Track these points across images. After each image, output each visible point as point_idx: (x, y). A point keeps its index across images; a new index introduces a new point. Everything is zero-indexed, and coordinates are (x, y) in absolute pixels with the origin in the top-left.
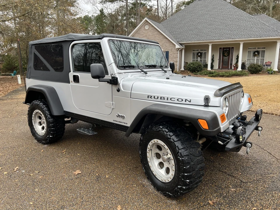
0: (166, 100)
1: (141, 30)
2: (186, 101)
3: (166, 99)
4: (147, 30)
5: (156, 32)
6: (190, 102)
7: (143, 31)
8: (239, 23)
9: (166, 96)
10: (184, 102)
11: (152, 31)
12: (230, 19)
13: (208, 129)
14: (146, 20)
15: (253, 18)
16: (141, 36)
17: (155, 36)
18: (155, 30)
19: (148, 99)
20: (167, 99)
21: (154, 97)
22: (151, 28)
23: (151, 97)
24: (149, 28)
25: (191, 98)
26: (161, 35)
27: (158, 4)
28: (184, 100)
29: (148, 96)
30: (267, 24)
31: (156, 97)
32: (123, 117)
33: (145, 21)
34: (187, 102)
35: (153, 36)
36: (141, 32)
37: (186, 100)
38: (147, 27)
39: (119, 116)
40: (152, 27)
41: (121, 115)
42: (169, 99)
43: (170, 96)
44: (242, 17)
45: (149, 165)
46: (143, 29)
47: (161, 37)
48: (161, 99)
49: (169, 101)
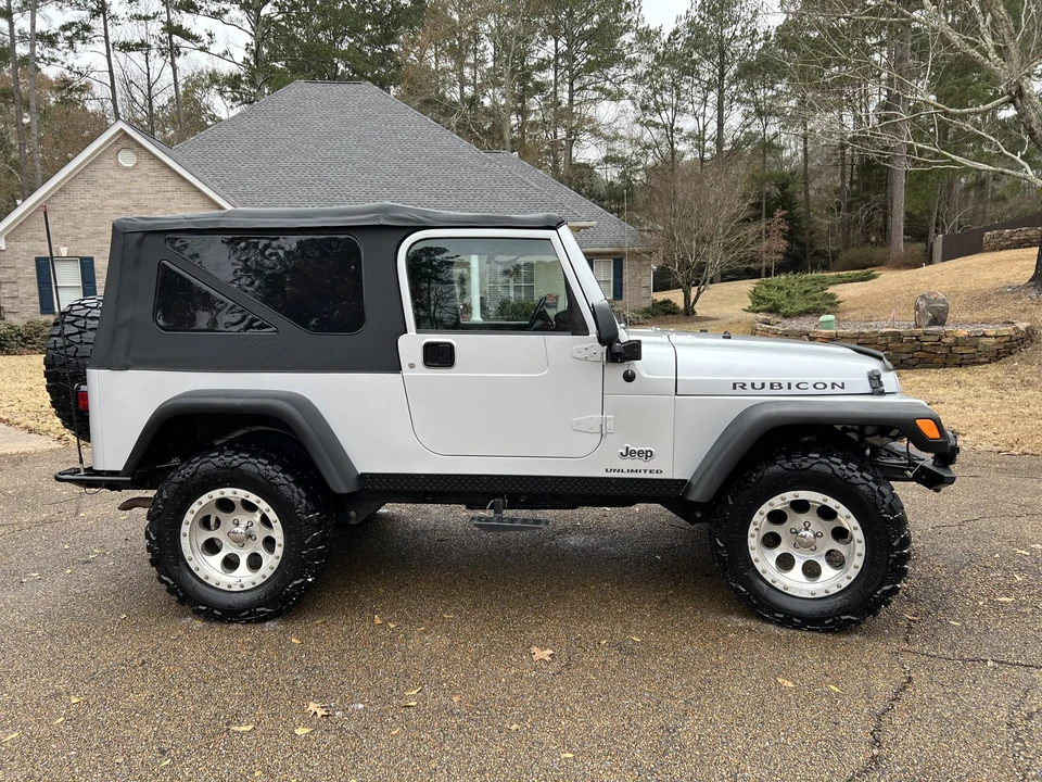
0: (785, 391)
1: (100, 166)
2: (833, 388)
3: (785, 386)
4: (127, 168)
5: (172, 183)
6: (843, 388)
7: (111, 173)
8: (454, 172)
9: (784, 380)
10: (829, 390)
11: (154, 174)
12: (424, 157)
13: (938, 436)
14: (121, 130)
15: (491, 162)
16: (100, 194)
17: (169, 195)
18: (165, 172)
19: (735, 392)
20: (789, 388)
21: (753, 385)
22: (147, 165)
23: (745, 385)
24: (137, 164)
25: (843, 380)
26: (192, 195)
27: (110, 65)
28: (829, 386)
29: (735, 385)
30: (533, 184)
31: (758, 385)
32: (648, 455)
33: (118, 133)
34: (837, 390)
35: (159, 196)
36: (99, 174)
37: (833, 384)
38: (127, 159)
39: (629, 453)
40: (152, 162)
41: (637, 450)
42: (793, 386)
43: (794, 380)
44: (460, 157)
45: (756, 570)
46: (108, 162)
47: (195, 201)
48: (772, 388)
49: (794, 390)
